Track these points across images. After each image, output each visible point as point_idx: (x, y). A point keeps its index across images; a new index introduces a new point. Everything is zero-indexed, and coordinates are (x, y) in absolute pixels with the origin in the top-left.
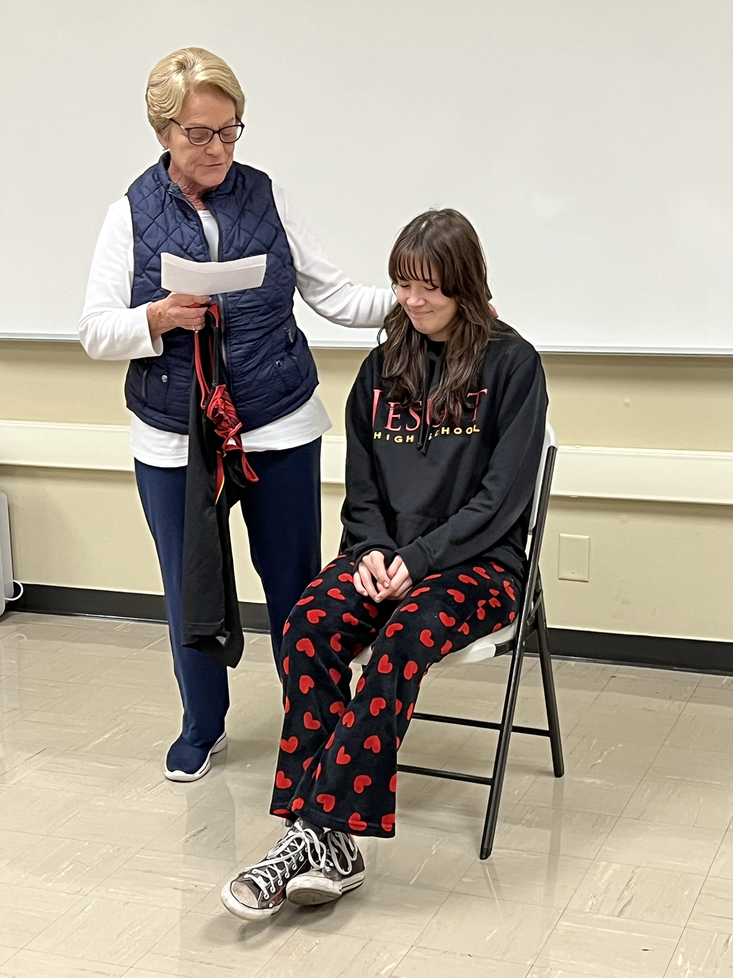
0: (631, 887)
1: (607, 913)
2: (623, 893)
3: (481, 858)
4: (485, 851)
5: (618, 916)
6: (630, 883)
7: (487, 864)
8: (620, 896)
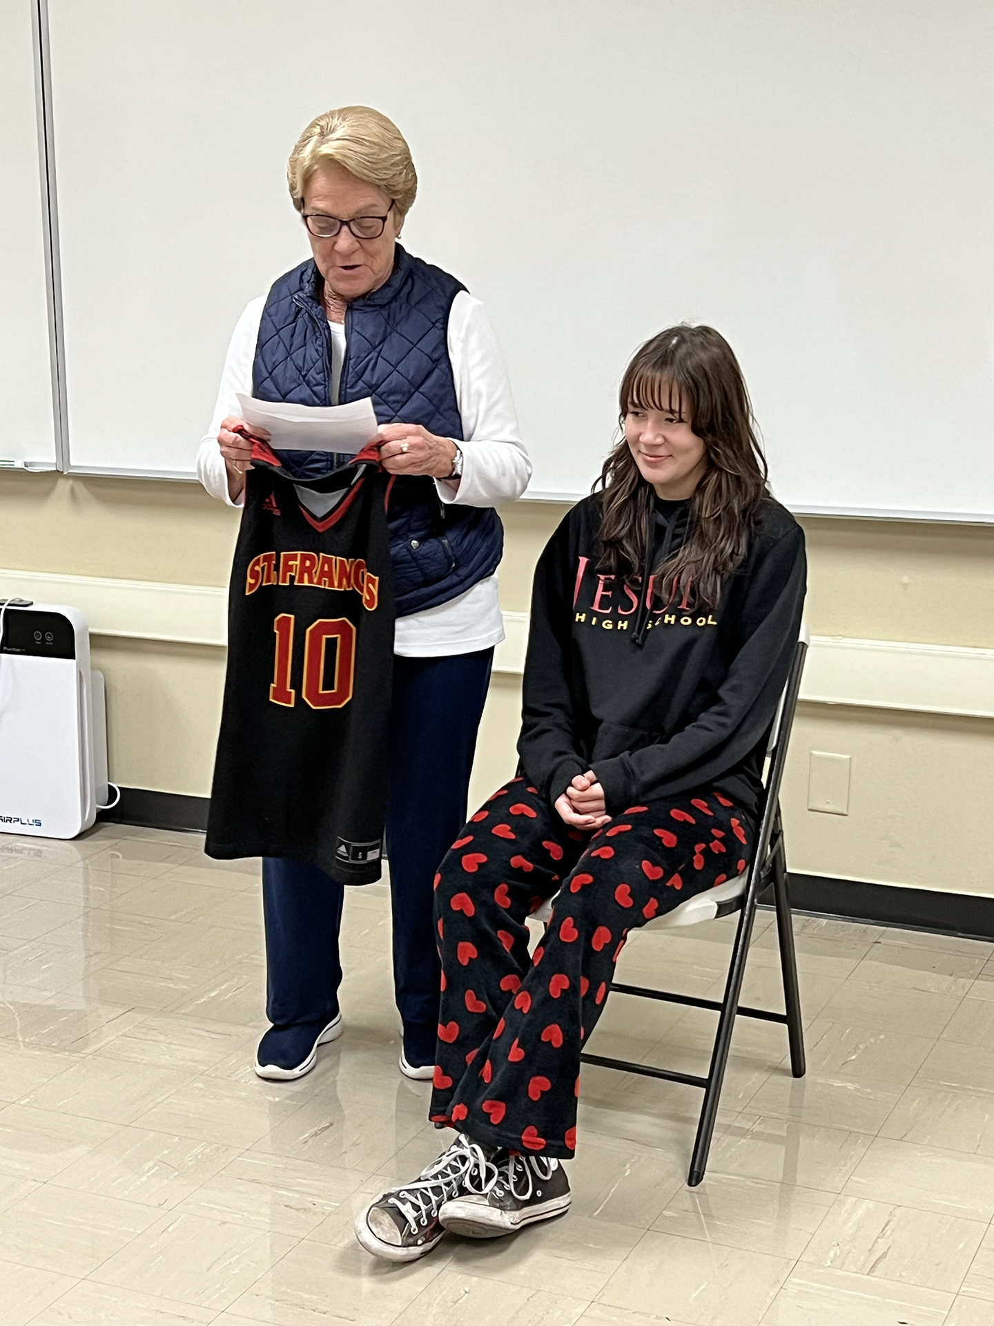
0: (889, 1233)
1: (854, 1269)
2: (876, 1241)
3: (690, 1184)
4: (695, 1174)
5: (868, 1274)
6: (887, 1228)
7: (698, 1193)
8: (873, 1246)
